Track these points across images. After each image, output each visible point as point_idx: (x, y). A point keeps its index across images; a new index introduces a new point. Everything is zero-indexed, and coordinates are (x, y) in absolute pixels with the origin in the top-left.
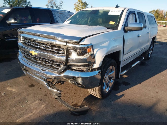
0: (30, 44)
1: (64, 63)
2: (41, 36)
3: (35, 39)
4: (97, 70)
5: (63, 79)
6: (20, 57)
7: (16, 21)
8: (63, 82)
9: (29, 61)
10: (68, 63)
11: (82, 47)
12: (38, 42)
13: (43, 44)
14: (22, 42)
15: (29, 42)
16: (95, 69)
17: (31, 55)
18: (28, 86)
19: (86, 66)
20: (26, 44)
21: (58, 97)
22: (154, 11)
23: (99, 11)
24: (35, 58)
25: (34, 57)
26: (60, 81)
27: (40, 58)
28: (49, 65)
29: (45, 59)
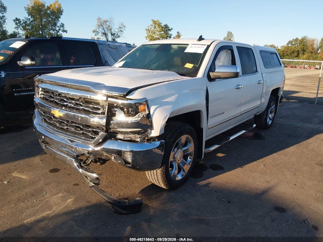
0: (52, 99)
1: (105, 129)
2: (71, 88)
3: (60, 91)
4: (157, 140)
5: (102, 155)
6: (37, 121)
7: (33, 62)
8: (103, 161)
9: (51, 127)
10: (110, 129)
11: (132, 103)
12: (65, 97)
13: (73, 99)
14: (40, 97)
15: (51, 97)
16: (153, 139)
17: (54, 117)
18: (48, 171)
19: (138, 133)
20: (46, 99)
21: (94, 185)
22: (297, 39)
23: (172, 46)
24: (61, 123)
25: (59, 121)
26: (100, 159)
27: (68, 121)
28: (81, 132)
29: (76, 123)
